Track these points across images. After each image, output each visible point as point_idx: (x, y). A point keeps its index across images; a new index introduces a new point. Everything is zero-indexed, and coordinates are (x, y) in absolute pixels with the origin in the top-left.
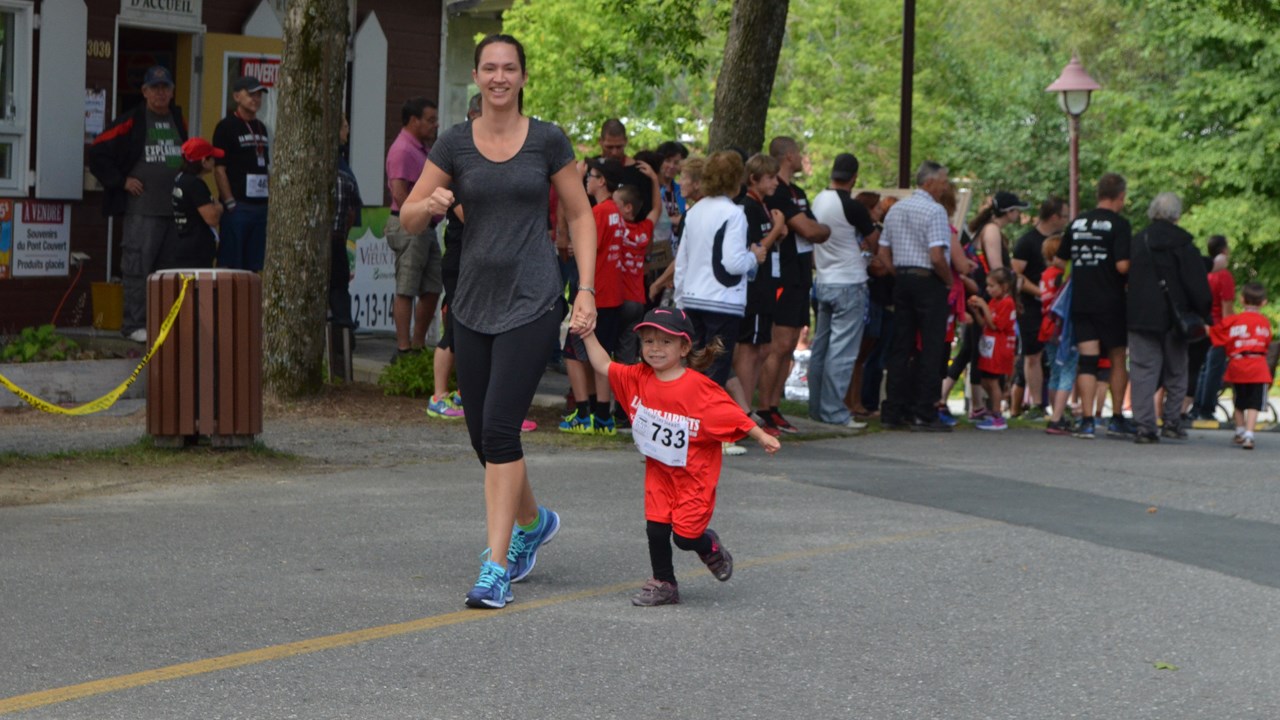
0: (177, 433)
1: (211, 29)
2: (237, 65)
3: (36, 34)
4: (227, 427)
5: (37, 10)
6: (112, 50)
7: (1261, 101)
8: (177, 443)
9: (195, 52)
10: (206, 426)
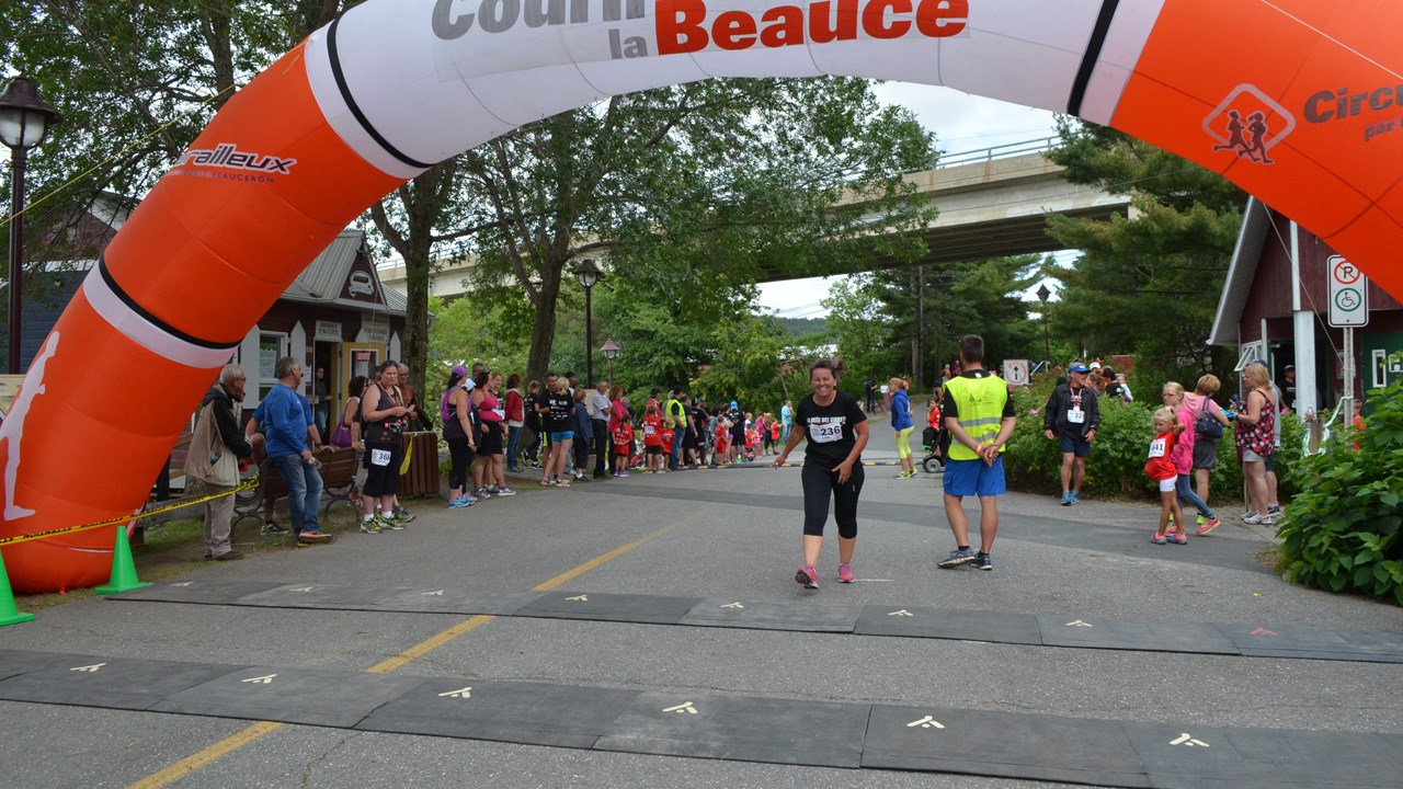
0: (412, 493)
1: (345, 340)
2: (354, 353)
3: (289, 345)
4: (430, 490)
5: (289, 336)
6: (312, 350)
7: (656, 351)
8: (411, 497)
9: (339, 350)
10: (423, 490)
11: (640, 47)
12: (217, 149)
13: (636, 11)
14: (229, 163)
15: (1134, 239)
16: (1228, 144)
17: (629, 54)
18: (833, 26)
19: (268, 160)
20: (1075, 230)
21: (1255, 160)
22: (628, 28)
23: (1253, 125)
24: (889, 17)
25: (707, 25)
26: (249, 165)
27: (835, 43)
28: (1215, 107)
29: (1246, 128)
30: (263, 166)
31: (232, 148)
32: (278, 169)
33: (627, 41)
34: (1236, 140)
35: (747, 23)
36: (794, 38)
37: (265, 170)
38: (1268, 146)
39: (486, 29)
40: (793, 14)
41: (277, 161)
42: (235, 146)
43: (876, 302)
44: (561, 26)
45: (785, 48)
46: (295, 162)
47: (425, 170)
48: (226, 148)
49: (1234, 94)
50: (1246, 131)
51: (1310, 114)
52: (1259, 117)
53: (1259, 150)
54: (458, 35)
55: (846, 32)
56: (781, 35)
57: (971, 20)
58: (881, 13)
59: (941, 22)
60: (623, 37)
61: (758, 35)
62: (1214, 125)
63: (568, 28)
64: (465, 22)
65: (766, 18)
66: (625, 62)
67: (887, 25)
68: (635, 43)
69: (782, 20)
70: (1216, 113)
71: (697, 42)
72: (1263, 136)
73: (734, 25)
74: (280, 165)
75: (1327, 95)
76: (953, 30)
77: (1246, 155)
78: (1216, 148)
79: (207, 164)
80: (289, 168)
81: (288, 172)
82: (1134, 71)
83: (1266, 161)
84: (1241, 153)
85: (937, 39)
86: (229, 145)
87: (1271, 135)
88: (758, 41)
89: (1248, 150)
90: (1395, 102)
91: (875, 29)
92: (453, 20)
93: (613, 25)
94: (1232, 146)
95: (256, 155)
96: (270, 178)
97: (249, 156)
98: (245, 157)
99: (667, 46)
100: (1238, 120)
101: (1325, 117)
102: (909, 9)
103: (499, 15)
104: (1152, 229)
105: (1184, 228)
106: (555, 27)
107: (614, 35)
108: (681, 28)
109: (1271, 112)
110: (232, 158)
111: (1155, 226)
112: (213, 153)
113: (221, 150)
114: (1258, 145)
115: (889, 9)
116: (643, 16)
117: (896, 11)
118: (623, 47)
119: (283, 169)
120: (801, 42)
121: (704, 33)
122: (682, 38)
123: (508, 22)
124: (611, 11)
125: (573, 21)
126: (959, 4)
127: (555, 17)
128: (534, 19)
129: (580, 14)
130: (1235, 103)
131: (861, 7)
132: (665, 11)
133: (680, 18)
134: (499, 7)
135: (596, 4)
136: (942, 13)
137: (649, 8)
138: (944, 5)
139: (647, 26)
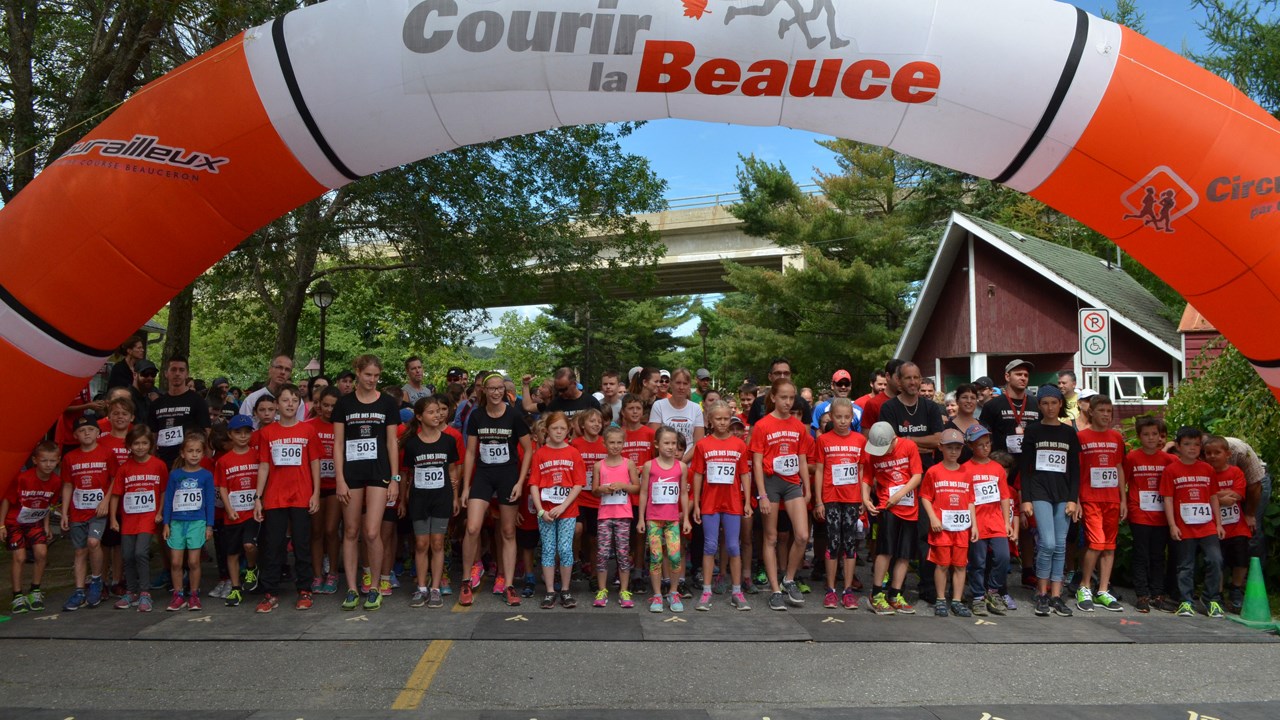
11: (621, 82)
12: (134, 140)
13: (625, 46)
14: (148, 156)
15: (804, 286)
16: (1138, 214)
17: (608, 88)
18: (813, 83)
19: (196, 157)
20: (748, 277)
21: (1158, 229)
22: (613, 62)
23: (1164, 200)
24: (867, 80)
25: (693, 69)
26: (172, 160)
27: (811, 98)
28: (1135, 183)
29: (1158, 203)
30: (189, 162)
31: (152, 141)
32: (206, 167)
33: (609, 75)
34: (1146, 211)
35: (732, 70)
36: (774, 90)
37: (191, 167)
38: (1172, 218)
39: (464, 47)
40: (779, 67)
41: (206, 159)
42: (157, 139)
43: (542, 332)
44: (544, 53)
45: (762, 98)
46: (227, 161)
48: (145, 140)
49: (1153, 174)
50: (1157, 203)
51: (1210, 195)
52: (1170, 194)
53: (1164, 221)
54: (433, 50)
55: (824, 89)
56: (762, 85)
58: (860, 77)
59: (913, 90)
60: (606, 71)
61: (740, 84)
62: (1131, 199)
63: (552, 57)
64: (441, 39)
65: (753, 68)
66: (601, 94)
67: (864, 87)
68: (616, 78)
69: (767, 72)
70: (1135, 188)
71: (678, 84)
72: (1171, 210)
73: (720, 71)
74: (209, 164)
75: (1225, 180)
76: (924, 98)
77: (1152, 224)
78: (1127, 216)
79: (119, 155)
80: (219, 167)
81: (217, 171)
82: (1075, 148)
83: (1168, 230)
84: (1148, 222)
85: (906, 104)
86: (149, 138)
87: (1177, 209)
88: (739, 90)
89: (1155, 221)
90: (1274, 190)
91: (852, 89)
92: (428, 34)
93: (599, 58)
94: (1141, 216)
95: (183, 151)
96: (195, 176)
97: (174, 150)
98: (169, 152)
99: (647, 84)
100: (1153, 195)
101: (1224, 197)
102: (887, 75)
103: (480, 35)
104: (820, 278)
105: (845, 279)
106: (539, 53)
107: (597, 68)
108: (666, 69)
109: (1180, 191)
110: (152, 151)
111: (823, 276)
112: (128, 144)
113: (139, 141)
114: (1165, 215)
115: (868, 73)
116: (631, 53)
117: (874, 76)
118: (604, 80)
119: (212, 168)
120: (778, 93)
121: (687, 75)
122: (664, 78)
123: (490, 42)
124: (599, 45)
125: (559, 49)
126: (932, 76)
127: (540, 44)
128: (517, 43)
129: (567, 44)
130: (1153, 181)
131: (843, 69)
132: (654, 50)
133: (668, 58)
134: (481, 27)
135: (584, 36)
136: (918, 83)
137: (639, 48)
138: (919, 75)
139: (632, 65)
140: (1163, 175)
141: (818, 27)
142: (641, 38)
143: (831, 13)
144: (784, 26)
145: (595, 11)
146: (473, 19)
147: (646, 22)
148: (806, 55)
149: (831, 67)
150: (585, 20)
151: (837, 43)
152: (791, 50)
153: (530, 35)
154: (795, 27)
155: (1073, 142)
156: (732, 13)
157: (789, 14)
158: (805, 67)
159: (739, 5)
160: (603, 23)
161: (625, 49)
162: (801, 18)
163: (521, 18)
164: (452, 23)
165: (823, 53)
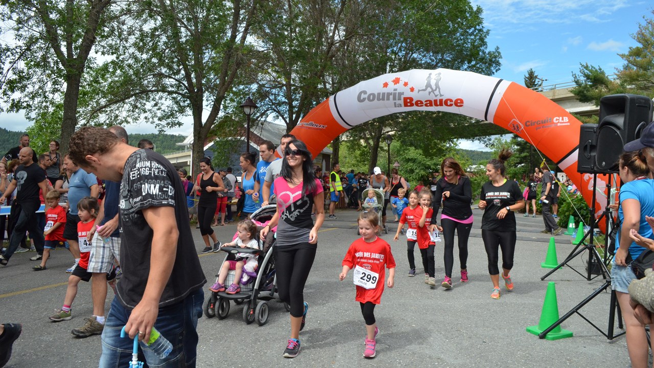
11: (401, 105)
14: (312, 126)
17: (398, 106)
18: (438, 104)
22: (398, 102)
23: (517, 126)
24: (449, 103)
25: (414, 102)
26: (317, 126)
32: (323, 127)
33: (398, 104)
34: (515, 129)
35: (422, 102)
36: (431, 105)
37: (320, 127)
39: (369, 101)
40: (430, 102)
42: (313, 123)
43: (514, 146)
44: (384, 101)
46: (326, 125)
47: (352, 127)
49: (512, 121)
51: (526, 125)
54: (363, 102)
56: (428, 105)
57: (465, 104)
58: (447, 102)
59: (459, 104)
61: (424, 105)
62: (511, 125)
63: (386, 102)
64: (364, 99)
65: (425, 101)
67: (449, 104)
69: (428, 102)
70: (510, 124)
71: (412, 105)
73: (419, 102)
75: (529, 122)
76: (461, 106)
78: (512, 130)
79: (307, 126)
80: (325, 127)
83: (521, 133)
85: (458, 107)
91: (446, 104)
92: (362, 99)
93: (395, 101)
95: (319, 124)
97: (317, 124)
99: (406, 105)
100: (514, 125)
101: (529, 125)
102: (453, 102)
103: (371, 98)
107: (395, 103)
108: (409, 102)
109: (519, 124)
112: (308, 123)
113: (310, 123)
114: (518, 130)
115: (449, 101)
120: (432, 106)
123: (373, 100)
124: (394, 99)
125: (387, 100)
126: (462, 101)
127: (383, 99)
128: (379, 99)
129: (388, 99)
130: (513, 122)
131: (444, 101)
132: (405, 99)
133: (408, 100)
134: (372, 96)
135: (391, 97)
136: (459, 103)
137: (402, 99)
138: (459, 101)
139: (402, 102)
140: (514, 121)
141: (437, 92)
142: (402, 97)
143: (439, 89)
144: (430, 93)
145: (393, 92)
146: (370, 95)
147: (403, 94)
148: (435, 98)
149: (441, 101)
150: (391, 94)
151: (441, 95)
152: (432, 98)
153: (381, 98)
154: (432, 93)
155: (494, 114)
156: (419, 91)
157: (431, 90)
158: (436, 101)
159: (420, 89)
160: (395, 94)
161: (400, 99)
162: (433, 91)
163: (379, 94)
164: (366, 96)
165: (439, 98)
